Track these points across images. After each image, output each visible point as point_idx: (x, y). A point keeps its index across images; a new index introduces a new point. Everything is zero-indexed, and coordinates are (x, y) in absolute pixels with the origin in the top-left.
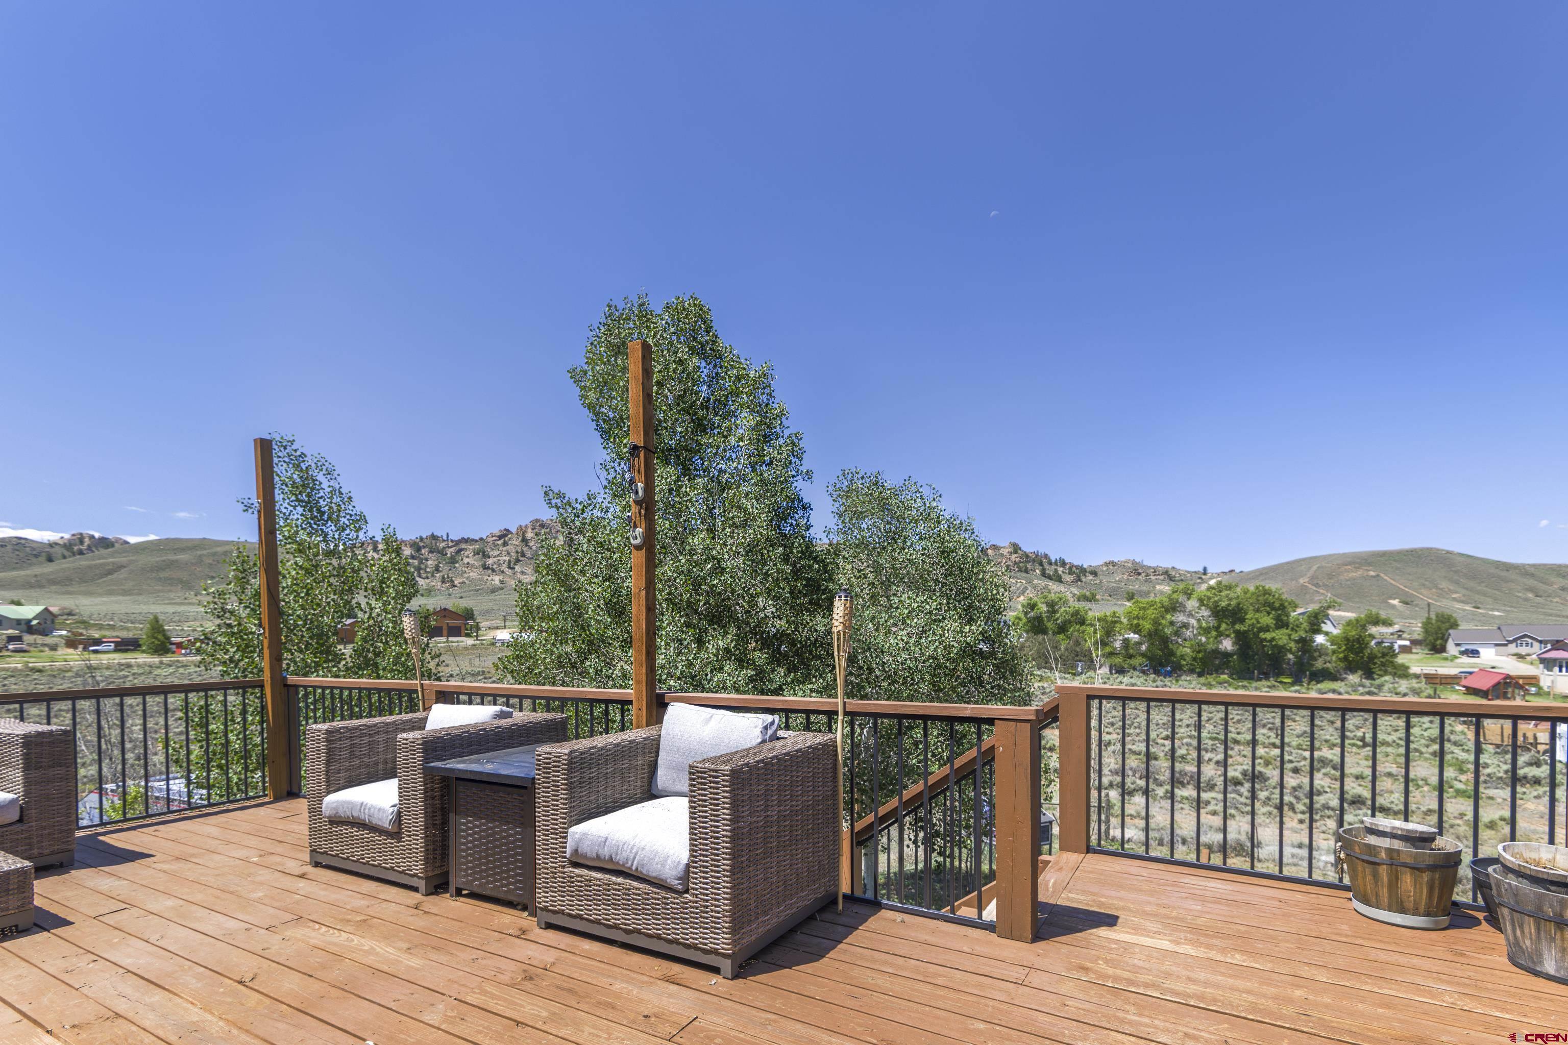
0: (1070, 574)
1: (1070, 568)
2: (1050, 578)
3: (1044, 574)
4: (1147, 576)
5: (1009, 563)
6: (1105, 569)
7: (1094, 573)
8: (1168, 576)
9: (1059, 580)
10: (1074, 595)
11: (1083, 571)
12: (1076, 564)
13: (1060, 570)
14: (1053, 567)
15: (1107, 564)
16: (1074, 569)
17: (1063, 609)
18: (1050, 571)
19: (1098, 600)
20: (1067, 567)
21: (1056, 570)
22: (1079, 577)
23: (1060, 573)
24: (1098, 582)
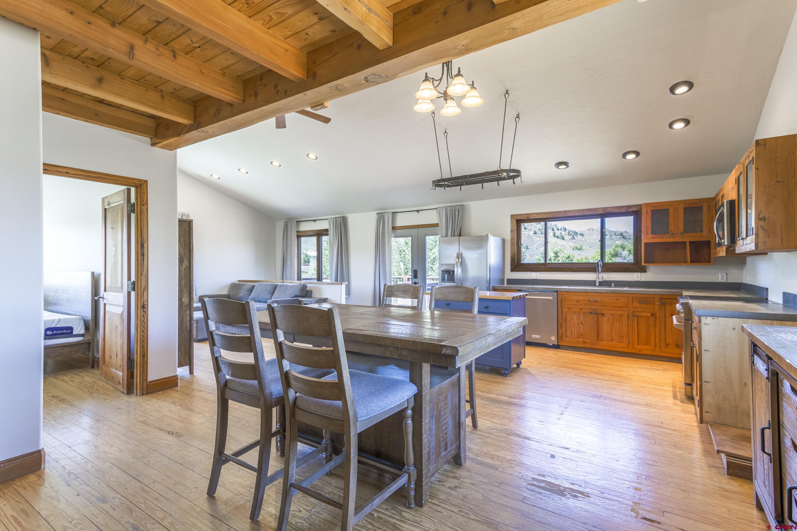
0: (568, 235)
1: (569, 232)
2: (558, 237)
3: (554, 236)
4: (611, 236)
5: (536, 229)
6: (588, 232)
7: (582, 235)
8: (623, 236)
9: (563, 239)
10: (571, 247)
11: (576, 233)
12: (572, 230)
13: (563, 233)
14: (560, 231)
15: (589, 230)
16: (571, 232)
17: (562, 255)
18: (558, 233)
19: (584, 250)
20: (567, 231)
21: (561, 233)
22: (573, 237)
23: (563, 234)
24: (584, 239)
